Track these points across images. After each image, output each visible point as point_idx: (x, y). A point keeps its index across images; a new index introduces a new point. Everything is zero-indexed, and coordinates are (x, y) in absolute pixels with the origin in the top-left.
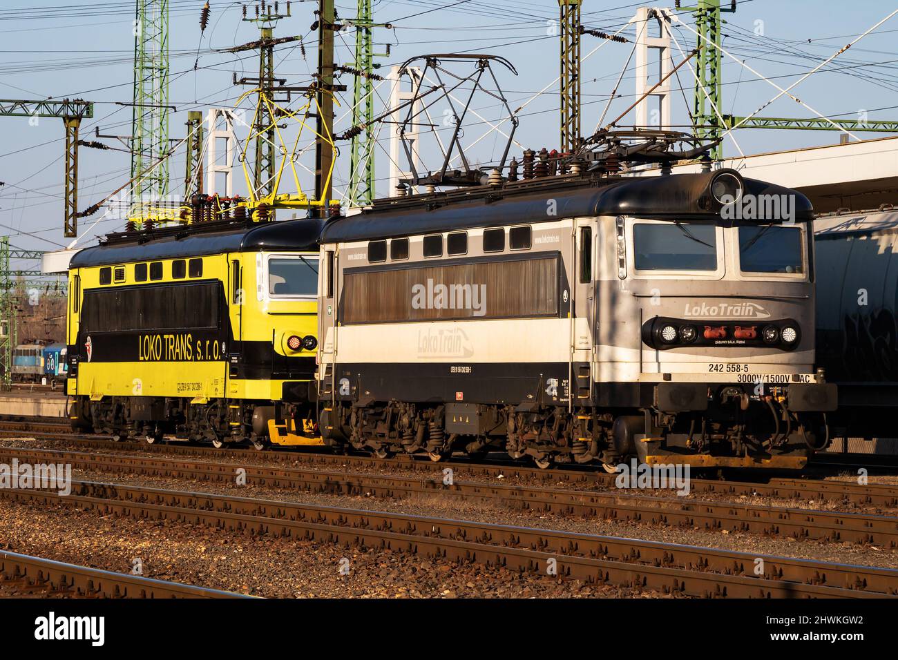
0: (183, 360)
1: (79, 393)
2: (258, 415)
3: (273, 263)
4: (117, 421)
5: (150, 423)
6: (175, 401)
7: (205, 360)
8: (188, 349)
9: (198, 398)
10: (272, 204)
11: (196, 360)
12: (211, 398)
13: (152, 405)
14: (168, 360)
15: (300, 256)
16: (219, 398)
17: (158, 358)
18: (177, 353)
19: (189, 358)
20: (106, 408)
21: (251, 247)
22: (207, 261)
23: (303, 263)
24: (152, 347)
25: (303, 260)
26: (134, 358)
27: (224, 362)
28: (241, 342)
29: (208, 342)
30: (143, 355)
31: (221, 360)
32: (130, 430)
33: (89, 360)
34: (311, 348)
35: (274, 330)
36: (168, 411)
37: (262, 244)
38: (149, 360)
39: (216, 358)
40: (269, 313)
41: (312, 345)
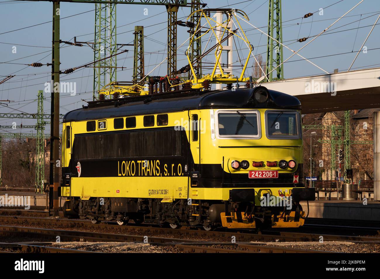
0: (153, 176)
1: (72, 195)
2: (213, 210)
3: (221, 116)
4: (100, 212)
5: (122, 214)
6: (145, 201)
7: (170, 176)
8: (156, 169)
9: (166, 199)
10: (212, 80)
11: (163, 176)
12: (175, 199)
13: (128, 203)
14: (141, 176)
15: (237, 111)
16: (182, 199)
17: (133, 175)
18: (148, 172)
19: (158, 175)
20: (92, 204)
21: (206, 106)
22: (171, 115)
23: (240, 116)
24: (128, 168)
25: (239, 114)
26: (114, 174)
27: (187, 177)
28: (200, 165)
29: (173, 165)
30: (120, 173)
31: (185, 176)
32: (107, 217)
33: (79, 175)
34: (246, 168)
35: (223, 157)
36: (140, 206)
37: (212, 104)
38: (126, 176)
39: (180, 175)
40: (219, 147)
41: (247, 165)
